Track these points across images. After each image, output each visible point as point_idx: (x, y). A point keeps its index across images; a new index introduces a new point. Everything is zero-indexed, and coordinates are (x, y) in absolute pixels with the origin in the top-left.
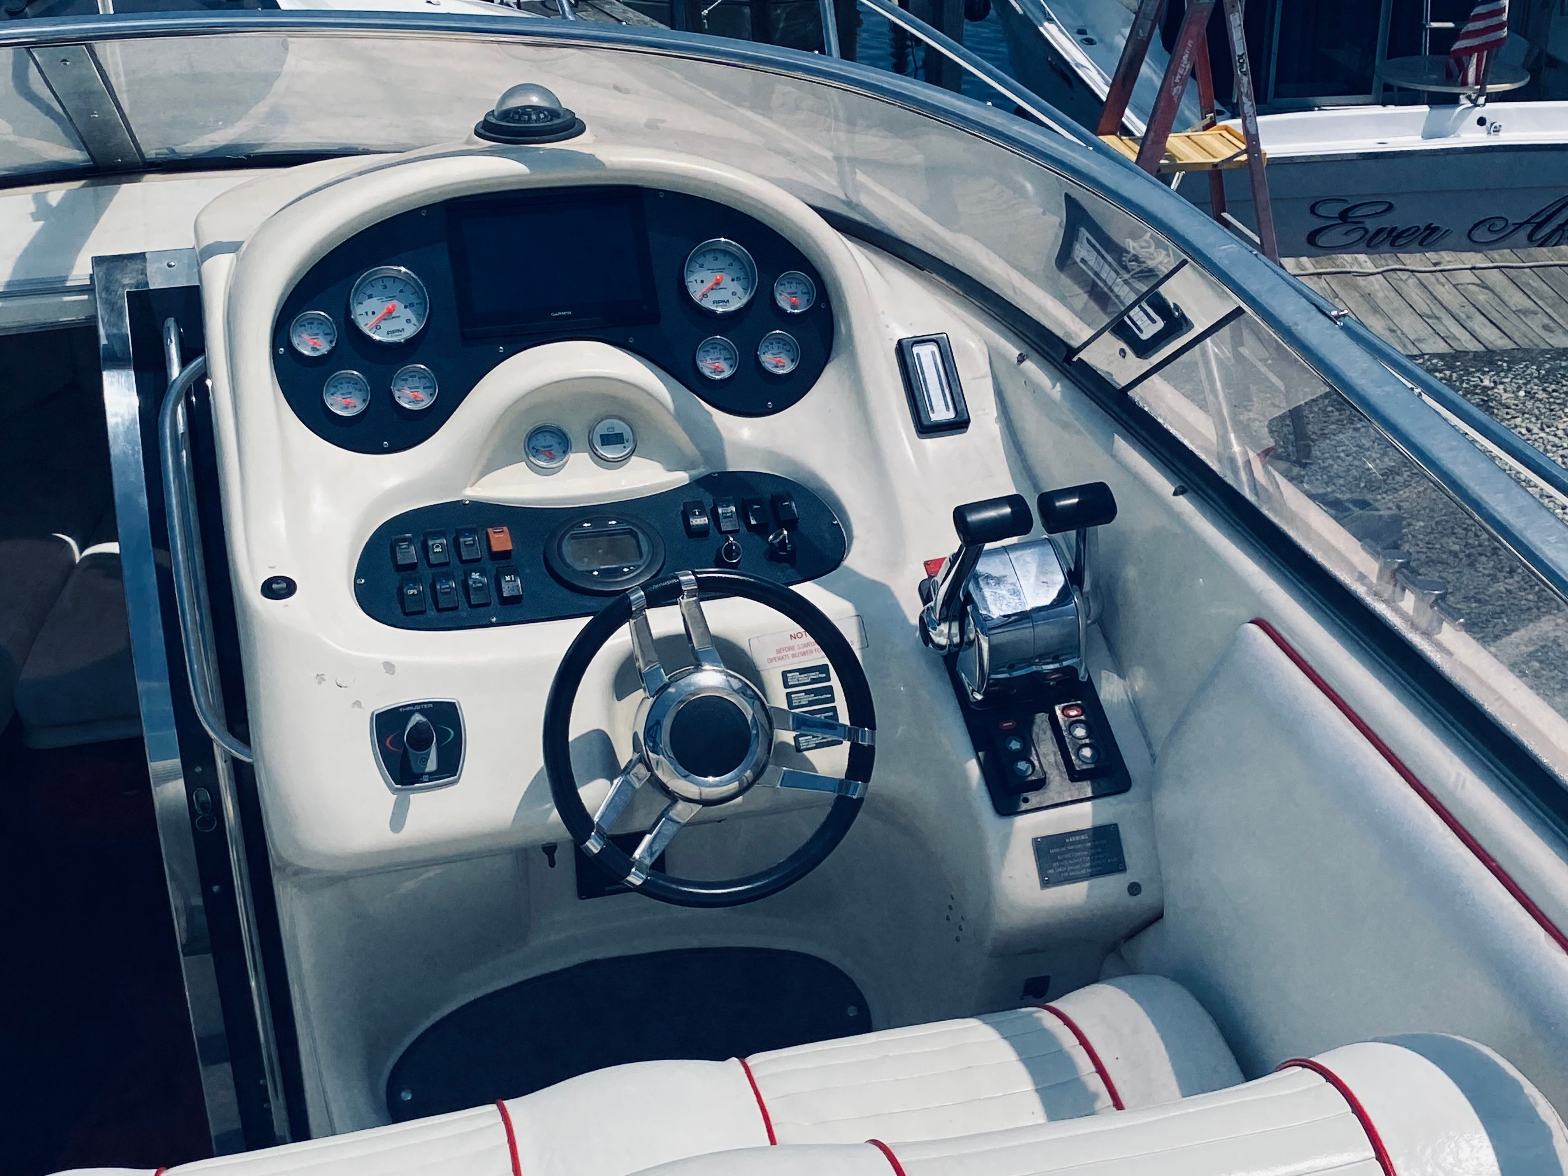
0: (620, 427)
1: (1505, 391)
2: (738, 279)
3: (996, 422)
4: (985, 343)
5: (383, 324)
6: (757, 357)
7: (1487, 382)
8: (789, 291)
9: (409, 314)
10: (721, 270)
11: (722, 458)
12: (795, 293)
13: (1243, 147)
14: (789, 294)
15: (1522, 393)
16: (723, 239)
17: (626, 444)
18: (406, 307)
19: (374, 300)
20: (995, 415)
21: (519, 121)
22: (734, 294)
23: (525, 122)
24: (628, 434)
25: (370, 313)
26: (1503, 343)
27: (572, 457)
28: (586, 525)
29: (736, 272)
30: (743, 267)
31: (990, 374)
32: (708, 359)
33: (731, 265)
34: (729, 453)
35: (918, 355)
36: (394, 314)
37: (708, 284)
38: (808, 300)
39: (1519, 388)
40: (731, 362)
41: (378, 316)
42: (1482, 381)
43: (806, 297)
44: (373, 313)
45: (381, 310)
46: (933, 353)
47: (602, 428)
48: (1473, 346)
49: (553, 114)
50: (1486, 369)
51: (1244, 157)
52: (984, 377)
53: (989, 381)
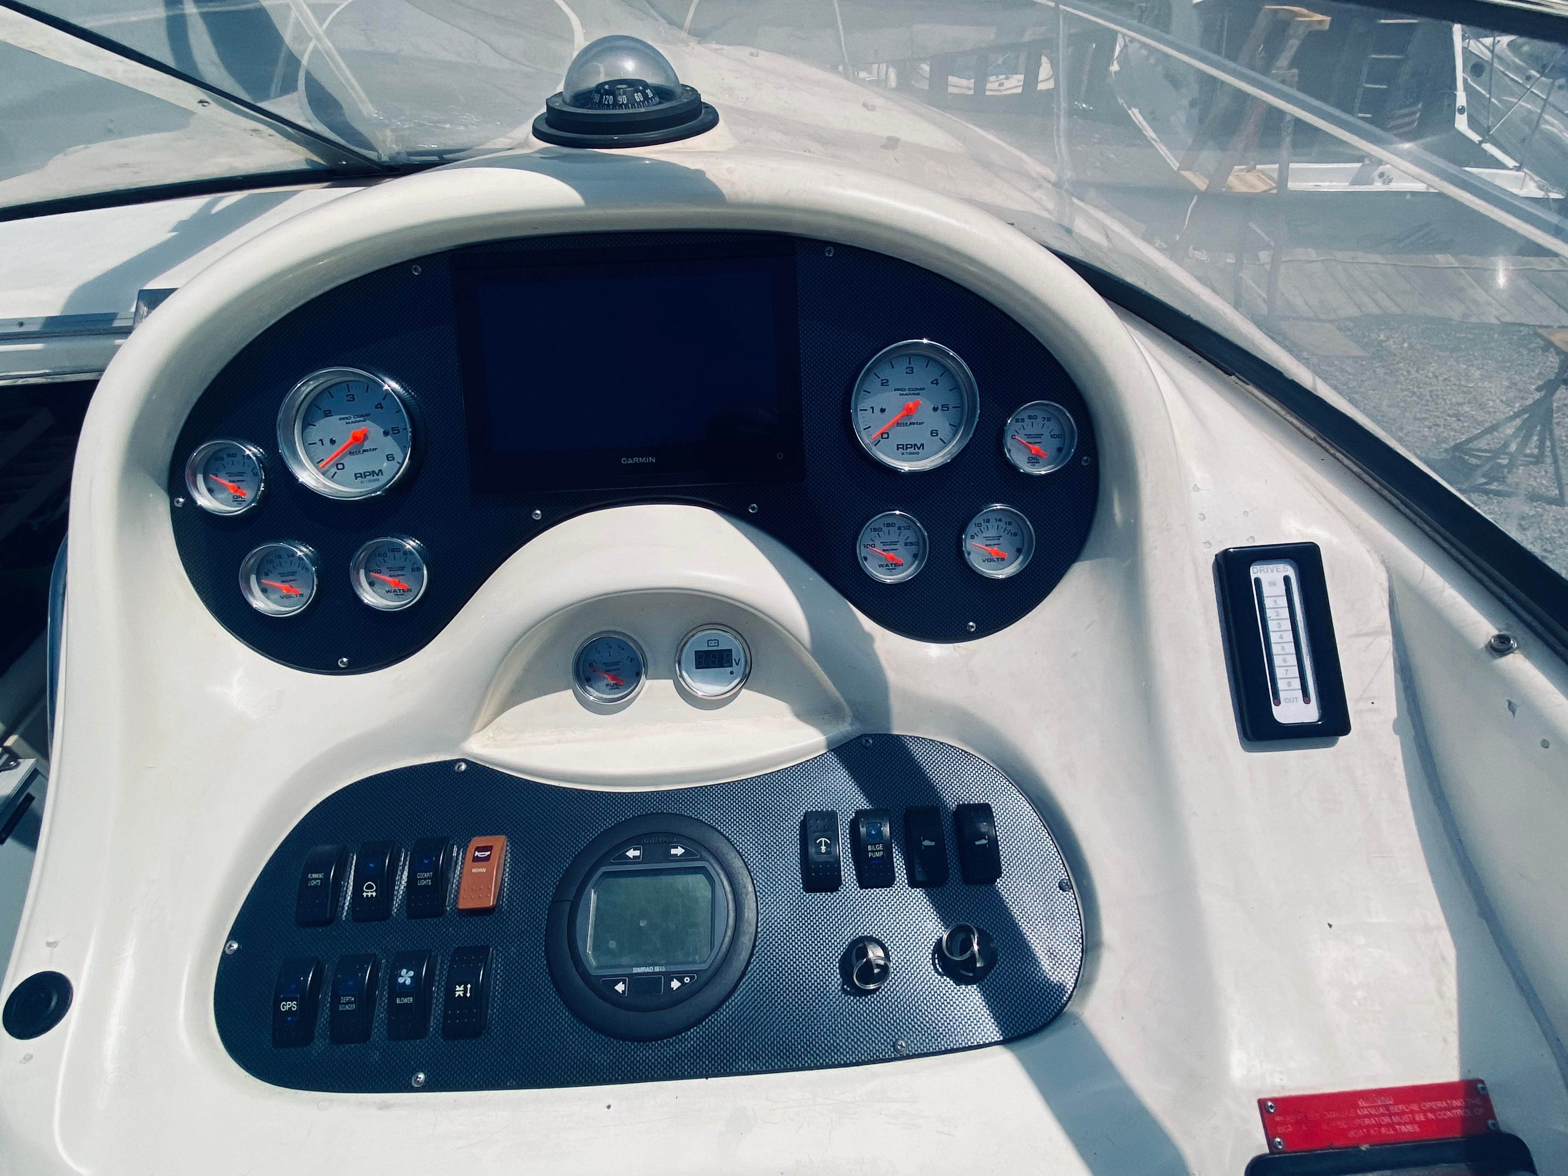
0: (727, 641)
1: (1394, 342)
2: (945, 407)
3: (1396, 731)
4: (1383, 562)
5: (348, 461)
6: (959, 543)
7: (1382, 337)
8: (1030, 430)
9: (390, 445)
10: (916, 391)
11: (885, 713)
12: (1039, 436)
13: (1274, 185)
14: (1029, 436)
15: (1406, 345)
16: (925, 341)
17: (735, 668)
18: (386, 433)
19: (334, 419)
20: (1394, 714)
21: (601, 105)
22: (934, 433)
23: (608, 106)
24: (738, 653)
25: (327, 442)
26: (1395, 310)
27: (647, 685)
28: (632, 853)
29: (944, 395)
30: (956, 387)
31: (1389, 628)
32: (877, 542)
33: (935, 382)
34: (896, 705)
35: (1258, 581)
36: (367, 445)
37: (893, 414)
38: (1060, 450)
39: (1404, 341)
40: (913, 549)
41: (337, 448)
42: (1379, 336)
43: (1055, 443)
44: (333, 442)
45: (345, 439)
46: (1287, 580)
47: (700, 641)
48: (1376, 311)
49: (663, 93)
50: (1383, 327)
51: (1275, 191)
52: (1377, 633)
53: (1386, 642)
